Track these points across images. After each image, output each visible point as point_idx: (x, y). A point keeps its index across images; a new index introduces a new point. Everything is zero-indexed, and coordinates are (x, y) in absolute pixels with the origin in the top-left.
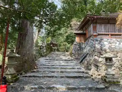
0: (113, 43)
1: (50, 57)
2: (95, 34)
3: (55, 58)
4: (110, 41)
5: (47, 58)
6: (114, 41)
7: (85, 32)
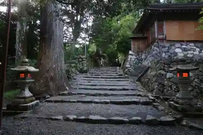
0: (190, 50)
1: (93, 73)
2: (161, 37)
3: (99, 75)
4: (185, 47)
5: (89, 75)
6: (192, 47)
7: (145, 35)
